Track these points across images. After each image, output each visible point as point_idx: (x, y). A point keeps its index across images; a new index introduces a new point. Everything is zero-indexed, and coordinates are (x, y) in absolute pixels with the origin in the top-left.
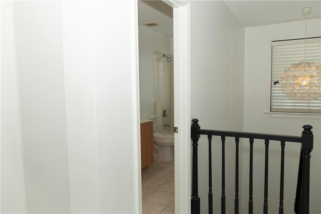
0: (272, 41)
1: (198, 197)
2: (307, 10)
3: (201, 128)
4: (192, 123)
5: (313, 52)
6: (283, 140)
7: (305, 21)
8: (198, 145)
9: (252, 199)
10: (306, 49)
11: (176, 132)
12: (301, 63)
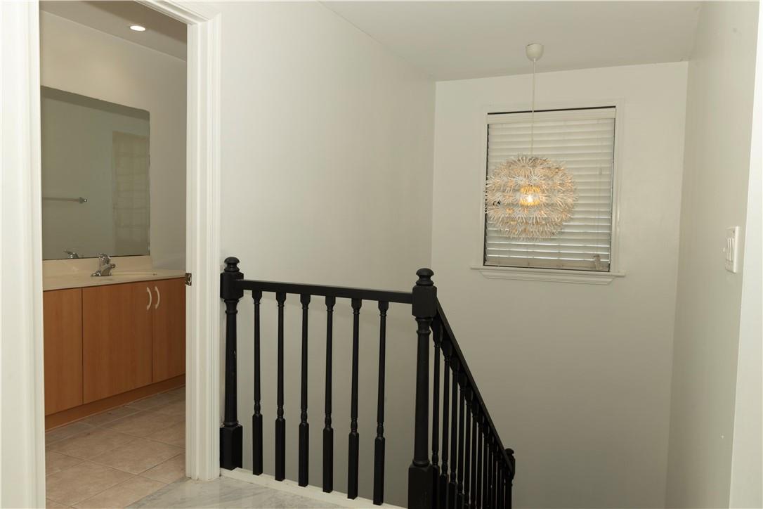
0: (489, 114)
1: (237, 424)
2: (534, 49)
3: (246, 278)
4: (226, 266)
5: (546, 139)
6: (384, 299)
7: (532, 75)
8: (237, 312)
9: (331, 423)
10: (534, 132)
11: (188, 284)
12: (519, 160)
